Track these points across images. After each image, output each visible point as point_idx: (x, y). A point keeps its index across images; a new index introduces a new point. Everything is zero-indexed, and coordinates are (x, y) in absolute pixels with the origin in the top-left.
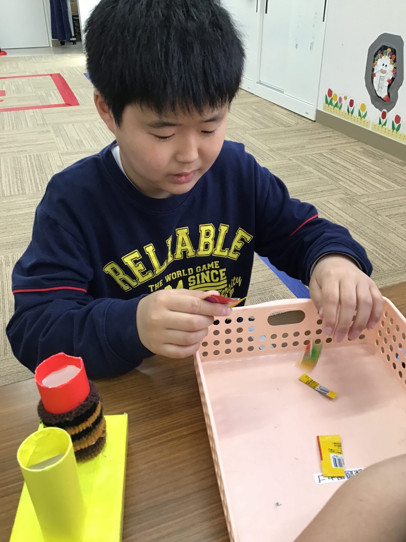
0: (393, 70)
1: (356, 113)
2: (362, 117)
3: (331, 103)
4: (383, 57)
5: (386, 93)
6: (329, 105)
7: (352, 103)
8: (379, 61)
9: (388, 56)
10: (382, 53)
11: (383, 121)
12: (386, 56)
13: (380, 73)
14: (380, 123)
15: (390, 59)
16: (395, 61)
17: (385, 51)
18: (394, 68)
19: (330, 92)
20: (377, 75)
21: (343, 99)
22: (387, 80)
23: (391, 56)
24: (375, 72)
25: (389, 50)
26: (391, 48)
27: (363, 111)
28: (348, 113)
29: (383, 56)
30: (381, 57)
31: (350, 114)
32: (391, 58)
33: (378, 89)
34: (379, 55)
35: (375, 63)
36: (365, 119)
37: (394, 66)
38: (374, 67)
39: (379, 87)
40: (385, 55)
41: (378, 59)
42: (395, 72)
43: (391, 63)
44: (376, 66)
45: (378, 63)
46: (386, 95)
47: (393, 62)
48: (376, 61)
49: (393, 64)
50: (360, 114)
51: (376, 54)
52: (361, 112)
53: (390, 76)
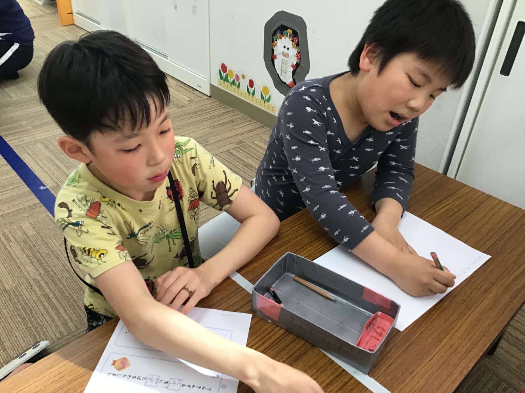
0: (297, 55)
1: (258, 95)
2: (266, 101)
3: (226, 79)
4: (283, 38)
5: (291, 80)
6: (224, 81)
7: (251, 83)
8: (279, 41)
9: (289, 38)
10: (282, 34)
12: (287, 38)
13: (281, 55)
15: (291, 42)
16: (298, 45)
17: (285, 31)
18: (298, 52)
19: (224, 68)
20: (278, 57)
21: (241, 78)
22: (291, 64)
23: (292, 38)
24: (275, 54)
25: (290, 31)
26: (292, 30)
27: (266, 94)
28: (248, 94)
29: (283, 36)
30: (281, 38)
31: (251, 95)
32: (293, 41)
33: (281, 73)
34: (278, 35)
35: (274, 44)
36: (269, 104)
37: (297, 50)
38: (274, 48)
39: (282, 71)
40: (285, 36)
41: (278, 40)
42: (299, 57)
43: (293, 47)
44: (275, 47)
45: (277, 44)
46: (291, 82)
47: (295, 46)
48: (276, 42)
49: (296, 48)
50: (262, 97)
51: (274, 34)
52: (264, 95)
53: (294, 61)
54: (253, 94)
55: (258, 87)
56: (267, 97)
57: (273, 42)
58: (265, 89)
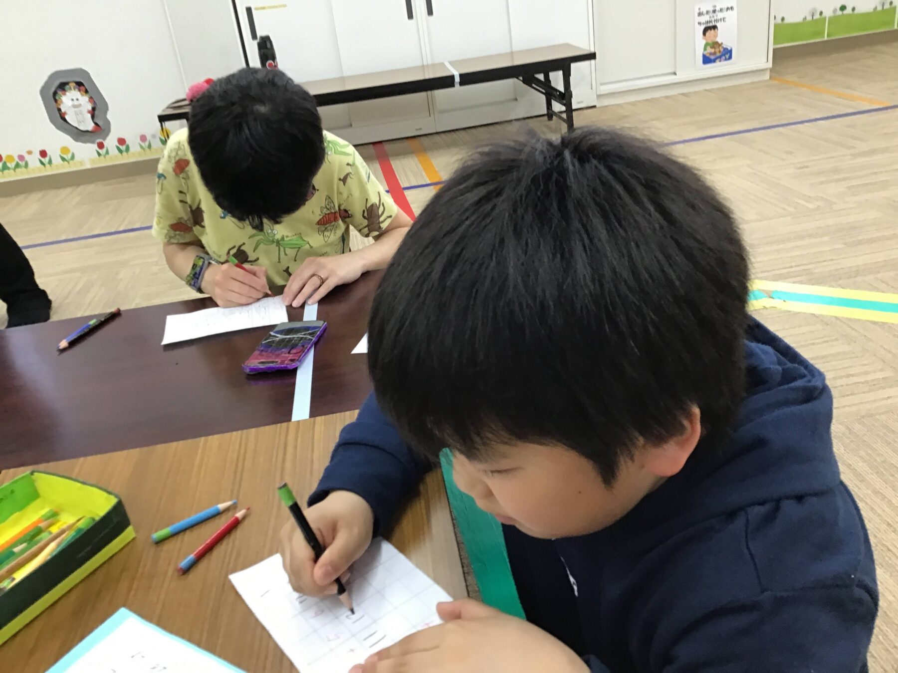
0: (89, 100)
2: (69, 161)
4: (67, 93)
5: (93, 125)
7: (43, 153)
8: (64, 98)
9: (74, 91)
10: (64, 91)
11: (103, 152)
12: (71, 91)
13: (71, 109)
14: (99, 154)
15: (79, 93)
16: (86, 92)
17: (67, 87)
18: (89, 98)
20: (68, 112)
21: (27, 155)
22: (86, 110)
23: (78, 89)
24: (63, 110)
25: (72, 85)
26: (74, 82)
27: (67, 154)
28: (43, 166)
30: (65, 95)
31: (48, 165)
32: (80, 90)
33: (78, 124)
34: (60, 93)
35: (59, 102)
36: (74, 161)
37: (87, 96)
38: (59, 107)
39: (79, 122)
40: (69, 91)
41: (61, 97)
42: (92, 101)
43: (82, 95)
44: (61, 105)
45: (63, 102)
47: (84, 93)
48: (59, 100)
50: (63, 159)
51: (55, 93)
52: (65, 156)
53: (89, 107)
54: (50, 162)
55: (54, 153)
56: (70, 156)
57: (56, 101)
58: (65, 150)
